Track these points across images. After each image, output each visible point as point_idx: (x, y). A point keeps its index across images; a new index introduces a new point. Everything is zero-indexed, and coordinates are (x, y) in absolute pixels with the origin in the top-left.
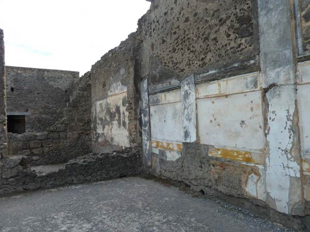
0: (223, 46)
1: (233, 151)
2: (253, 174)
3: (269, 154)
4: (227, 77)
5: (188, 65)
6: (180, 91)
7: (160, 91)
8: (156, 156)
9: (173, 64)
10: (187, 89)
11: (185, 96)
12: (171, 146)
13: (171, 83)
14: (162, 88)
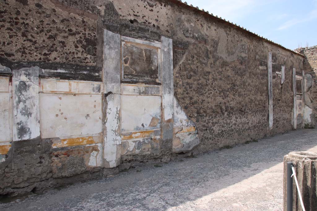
0: (70, 52)
1: (79, 139)
2: (94, 151)
3: (106, 135)
4: (78, 80)
5: (20, 52)
6: (8, 80)
10: (25, 80)
11: (20, 87)
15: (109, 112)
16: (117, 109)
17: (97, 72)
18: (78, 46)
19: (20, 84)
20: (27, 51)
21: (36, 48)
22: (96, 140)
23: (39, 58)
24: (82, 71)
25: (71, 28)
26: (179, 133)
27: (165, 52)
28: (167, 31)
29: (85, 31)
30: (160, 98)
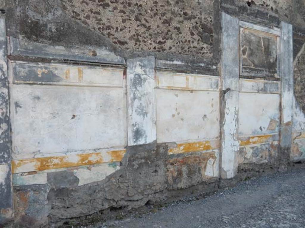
0: (186, 40)
1: (196, 144)
2: (210, 159)
3: (224, 139)
4: (195, 74)
5: (134, 39)
6: (122, 72)
7: (65, 60)
8: (35, 191)
9: (100, 24)
10: (140, 73)
11: (135, 80)
12: (93, 159)
13: (98, 54)
14: (69, 56)
15: (227, 113)
16: (235, 109)
17: (214, 65)
18: (194, 33)
19: (135, 77)
20: (141, 39)
21: (150, 35)
22: (212, 145)
23: (153, 47)
24: (199, 63)
25: (187, 11)
26: (298, 138)
27: (285, 41)
28: (286, 15)
29: (201, 15)
30: (279, 96)
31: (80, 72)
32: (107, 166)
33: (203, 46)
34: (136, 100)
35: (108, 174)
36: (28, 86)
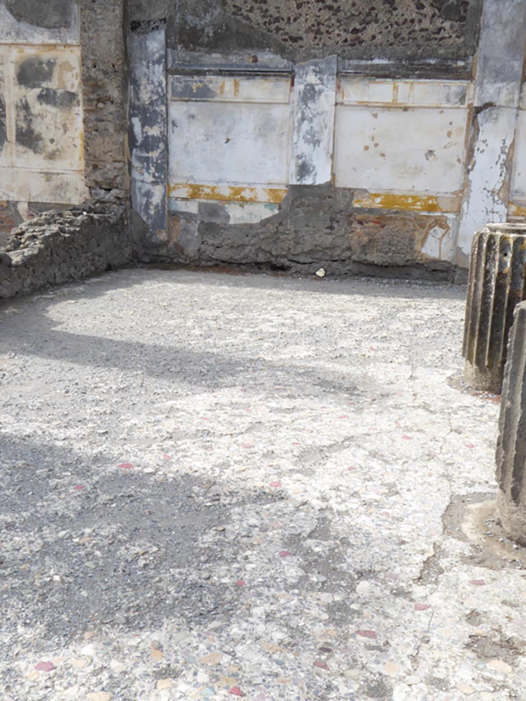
0: (406, 20)
1: (407, 198)
2: (436, 228)
3: (469, 197)
4: (413, 78)
5: (312, 31)
6: (289, 82)
7: (220, 71)
8: (186, 219)
9: (267, 17)
10: (314, 82)
11: (305, 94)
12: (247, 194)
13: (259, 59)
14: (225, 66)
15: (481, 149)
16: (504, 143)
17: (460, 60)
18: (424, 4)
19: (305, 89)
20: (323, 29)
21: (339, 21)
22: (443, 205)
23: (343, 39)
24: (425, 58)
31: (236, 84)
32: (262, 207)
33: (444, 25)
34: (306, 122)
35: (263, 218)
36: (184, 103)
